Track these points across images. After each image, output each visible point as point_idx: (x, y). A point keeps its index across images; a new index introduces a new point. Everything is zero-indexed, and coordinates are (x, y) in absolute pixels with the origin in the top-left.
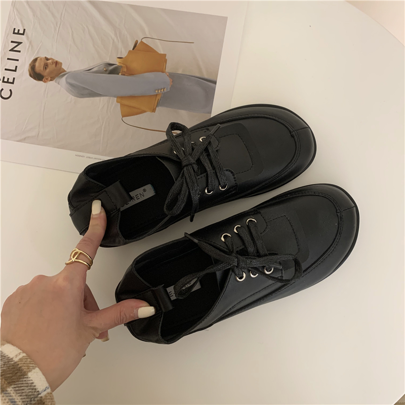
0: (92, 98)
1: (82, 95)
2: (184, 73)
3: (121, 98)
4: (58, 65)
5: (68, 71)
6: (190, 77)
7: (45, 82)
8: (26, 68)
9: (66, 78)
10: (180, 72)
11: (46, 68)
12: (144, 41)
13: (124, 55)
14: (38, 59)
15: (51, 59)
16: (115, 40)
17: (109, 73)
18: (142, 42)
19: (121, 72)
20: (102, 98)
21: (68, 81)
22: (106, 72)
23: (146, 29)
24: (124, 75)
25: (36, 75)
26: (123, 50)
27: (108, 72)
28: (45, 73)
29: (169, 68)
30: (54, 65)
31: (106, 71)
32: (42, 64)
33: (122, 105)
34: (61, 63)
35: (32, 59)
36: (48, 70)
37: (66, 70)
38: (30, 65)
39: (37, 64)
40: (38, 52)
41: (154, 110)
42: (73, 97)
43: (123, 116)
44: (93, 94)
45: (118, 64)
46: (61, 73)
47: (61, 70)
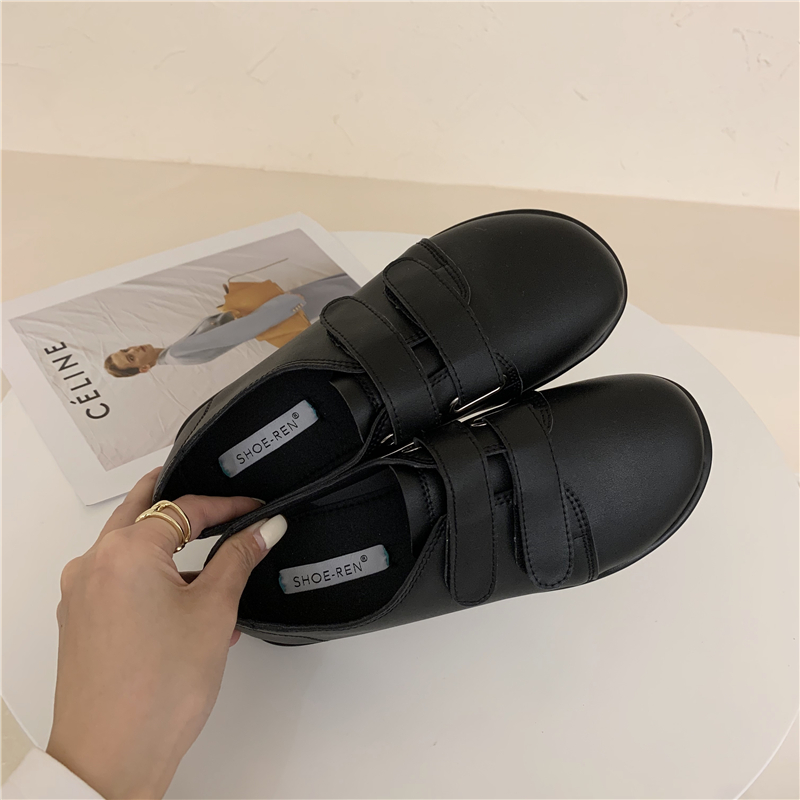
1: (209, 358)
4: (146, 349)
5: (166, 347)
7: (144, 372)
8: (104, 373)
9: (171, 355)
10: (300, 284)
11: (132, 360)
12: (232, 281)
15: (131, 348)
16: (197, 295)
17: (222, 324)
18: (230, 284)
20: (238, 347)
21: (176, 355)
22: (216, 325)
23: (224, 271)
24: (241, 317)
26: (216, 299)
27: (219, 324)
28: (137, 363)
29: (284, 287)
30: (141, 351)
32: (123, 358)
34: (150, 346)
35: (103, 361)
36: (137, 360)
37: (161, 347)
38: (106, 367)
39: (115, 362)
40: (105, 352)
42: (200, 365)
46: (158, 354)
47: (156, 351)
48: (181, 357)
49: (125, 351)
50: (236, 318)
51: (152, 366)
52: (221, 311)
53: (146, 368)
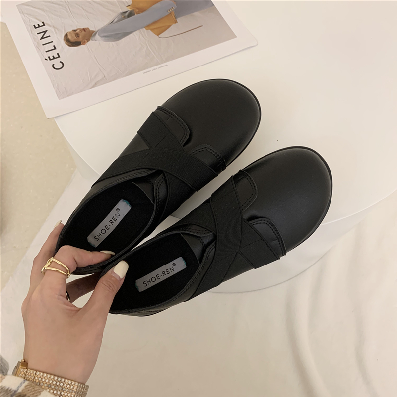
3: (148, 27)
4: (86, 30)
14: (68, 33)
15: (78, 29)
17: (128, 18)
21: (101, 35)
24: (139, 14)
31: (124, 17)
33: (152, 30)
41: (176, 22)
43: (158, 35)
44: (125, 34)
45: (129, 10)
47: (91, 32)
50: (136, 14)
51: (88, 41)
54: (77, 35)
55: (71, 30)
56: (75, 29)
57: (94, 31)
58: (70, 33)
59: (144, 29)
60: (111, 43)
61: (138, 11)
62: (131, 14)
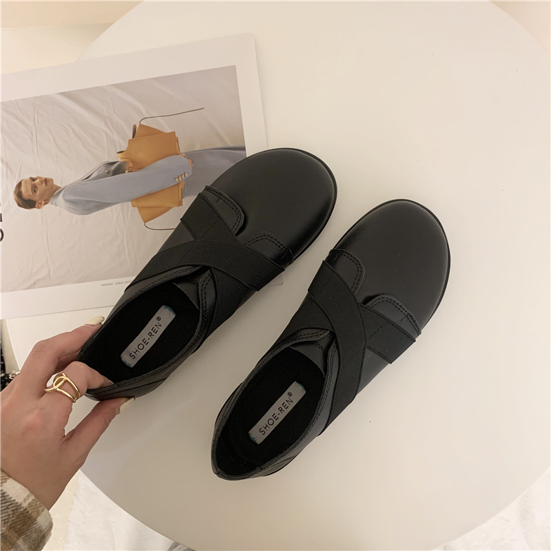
0: (102, 211)
1: (88, 211)
2: (204, 149)
4: (48, 183)
5: (62, 187)
6: (211, 151)
7: (39, 208)
9: (63, 196)
11: (35, 191)
12: (143, 123)
13: (124, 147)
14: (23, 182)
15: (38, 178)
16: (108, 132)
17: (113, 175)
18: (141, 125)
19: (127, 168)
20: (113, 207)
21: (66, 198)
22: (108, 174)
23: (142, 108)
24: (132, 171)
25: (26, 203)
26: (121, 141)
27: (111, 174)
28: (36, 197)
29: (183, 147)
30: (44, 184)
31: (108, 172)
32: (29, 187)
33: (140, 209)
34: (52, 180)
35: (15, 184)
36: (38, 193)
37: (60, 186)
38: (15, 192)
39: (23, 189)
40: (19, 175)
41: (180, 204)
42: (78, 216)
43: (146, 220)
44: (101, 206)
45: (119, 160)
46: (54, 192)
47: (55, 188)
48: (70, 201)
49: (33, 180)
50: (127, 172)
51: (45, 204)
52: (118, 159)
53: (40, 204)
54: (34, 188)
55: (29, 177)
56: (34, 176)
57: (60, 188)
58: (26, 182)
59: (130, 203)
60: (75, 215)
61: (131, 165)
62: (119, 170)
